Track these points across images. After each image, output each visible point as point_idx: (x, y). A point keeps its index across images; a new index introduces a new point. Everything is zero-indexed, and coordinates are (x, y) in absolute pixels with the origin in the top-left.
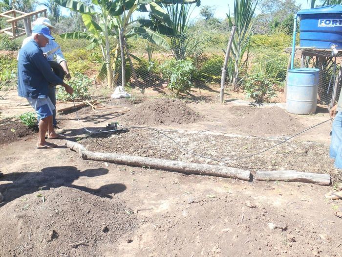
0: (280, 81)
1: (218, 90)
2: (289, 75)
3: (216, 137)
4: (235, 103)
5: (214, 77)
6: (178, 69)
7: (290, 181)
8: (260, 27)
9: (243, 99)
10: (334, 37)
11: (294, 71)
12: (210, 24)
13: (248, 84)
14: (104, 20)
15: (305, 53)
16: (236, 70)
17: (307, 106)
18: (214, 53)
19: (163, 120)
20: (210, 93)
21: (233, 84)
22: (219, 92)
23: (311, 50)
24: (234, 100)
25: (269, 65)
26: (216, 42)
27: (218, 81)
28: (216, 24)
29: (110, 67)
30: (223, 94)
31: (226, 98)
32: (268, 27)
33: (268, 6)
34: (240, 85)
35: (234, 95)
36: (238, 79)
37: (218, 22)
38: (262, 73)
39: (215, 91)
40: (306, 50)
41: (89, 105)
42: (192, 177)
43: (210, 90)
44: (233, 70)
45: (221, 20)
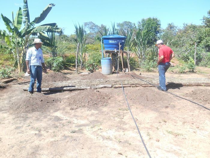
0: (100, 64)
1: (74, 70)
2: (102, 60)
3: (78, 82)
4: (83, 74)
5: (72, 64)
6: (56, 61)
7: (101, 88)
8: (90, 40)
9: (86, 72)
10: (115, 46)
11: (104, 59)
12: (62, 38)
13: (87, 65)
14: (16, 40)
15: (107, 52)
16: (81, 60)
17: (109, 72)
18: (70, 54)
19: (55, 80)
20: (71, 71)
21: (80, 67)
22: (75, 71)
23: (108, 51)
24: (82, 72)
25: (94, 57)
26: (69, 49)
27: (74, 66)
28: (66, 38)
29: (20, 62)
30: (77, 71)
31: (78, 72)
32: (94, 40)
33: (93, 29)
34: (83, 67)
35: (82, 71)
36: (82, 64)
37: (67, 37)
38: (92, 61)
39: (73, 70)
40: (106, 51)
41: (17, 79)
42: (73, 91)
43: (71, 70)
44: (80, 61)
45: (69, 36)
